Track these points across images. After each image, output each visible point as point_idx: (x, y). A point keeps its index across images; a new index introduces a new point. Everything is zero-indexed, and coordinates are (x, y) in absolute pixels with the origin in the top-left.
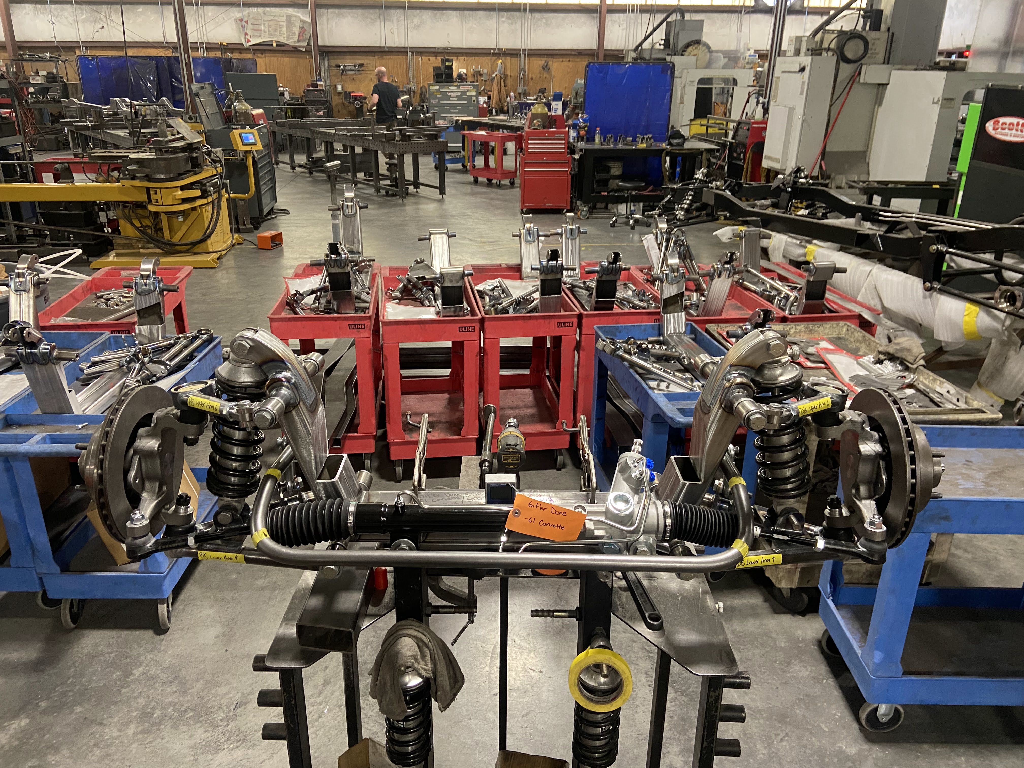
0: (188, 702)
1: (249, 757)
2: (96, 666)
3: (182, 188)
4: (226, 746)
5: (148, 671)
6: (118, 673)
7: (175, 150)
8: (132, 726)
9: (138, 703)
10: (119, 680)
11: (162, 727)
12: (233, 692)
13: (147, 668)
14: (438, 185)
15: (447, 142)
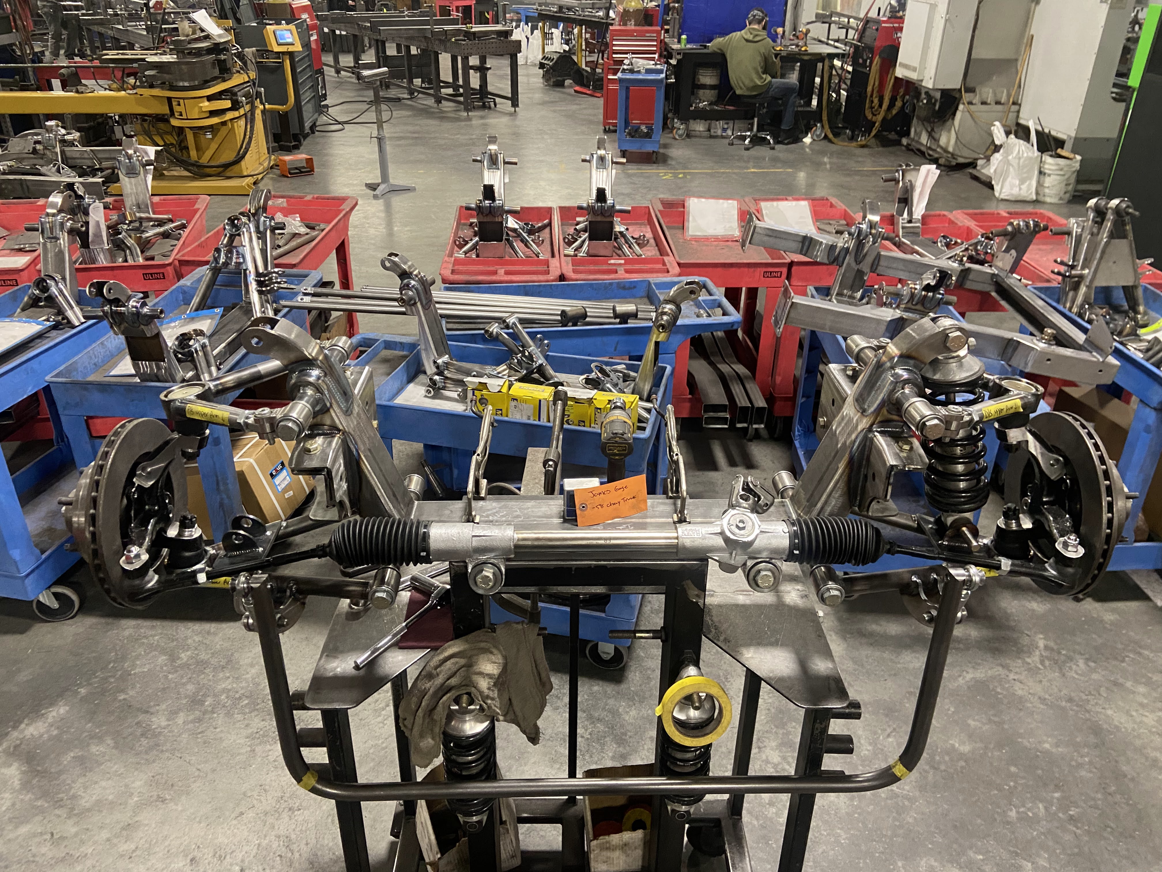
0: (242, 688)
2: (140, 649)
3: (209, 98)
5: (198, 655)
6: (164, 658)
7: (199, 52)
8: (181, 714)
9: (187, 690)
10: (166, 665)
11: (215, 716)
13: (196, 652)
14: (510, 95)
15: (520, 42)
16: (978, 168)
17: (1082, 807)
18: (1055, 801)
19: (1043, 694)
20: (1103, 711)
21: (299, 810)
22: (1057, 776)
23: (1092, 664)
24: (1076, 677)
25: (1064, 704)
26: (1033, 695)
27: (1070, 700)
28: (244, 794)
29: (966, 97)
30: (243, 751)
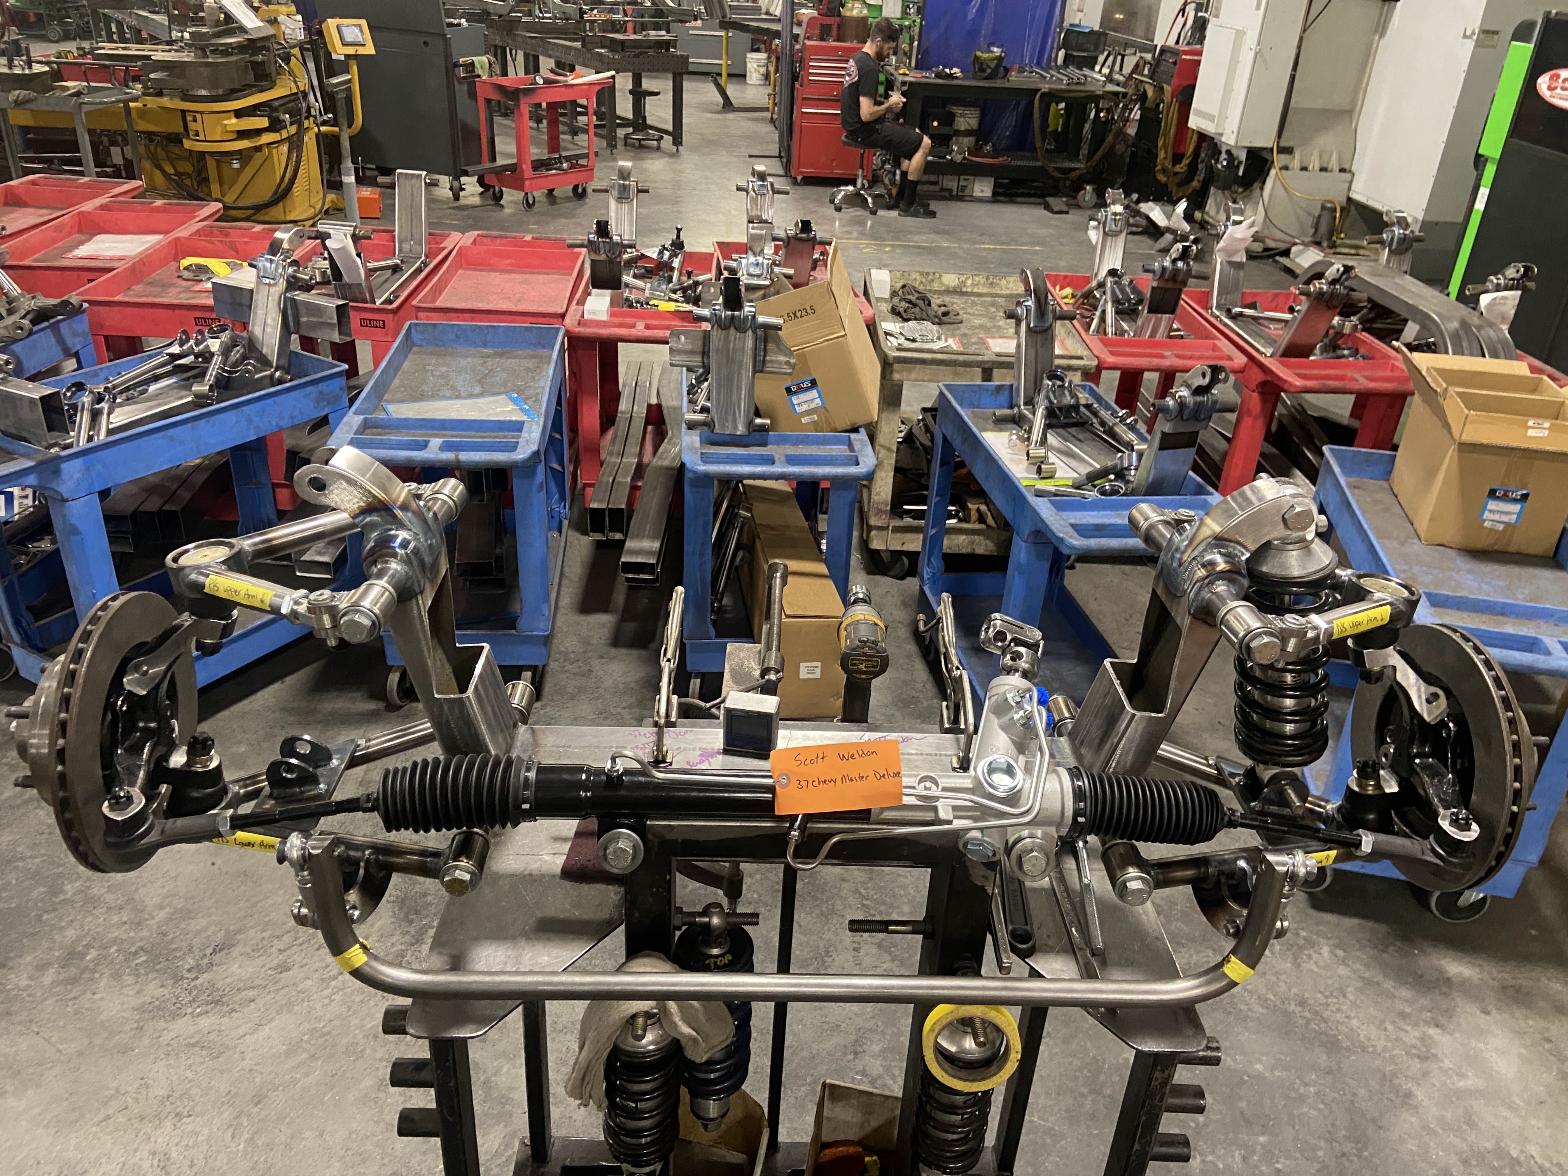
0: (142, 939)
1: (223, 1028)
2: (10, 877)
3: (239, 114)
4: (190, 1010)
5: (89, 888)
6: (42, 889)
7: (227, 51)
8: (52, 971)
9: (65, 937)
10: (42, 900)
11: (97, 975)
12: (213, 928)
13: (87, 884)
14: (671, 129)
15: (687, 57)
16: (1291, 256)
17: (1296, 1159)
18: (1259, 1148)
19: (1264, 991)
20: (1346, 1020)
21: (190, 1116)
22: (1267, 1112)
23: (1340, 953)
24: (1316, 969)
25: (1292, 1007)
26: (1250, 992)
27: (1302, 1003)
28: (117, 1091)
29: (1279, 160)
30: (128, 1028)
